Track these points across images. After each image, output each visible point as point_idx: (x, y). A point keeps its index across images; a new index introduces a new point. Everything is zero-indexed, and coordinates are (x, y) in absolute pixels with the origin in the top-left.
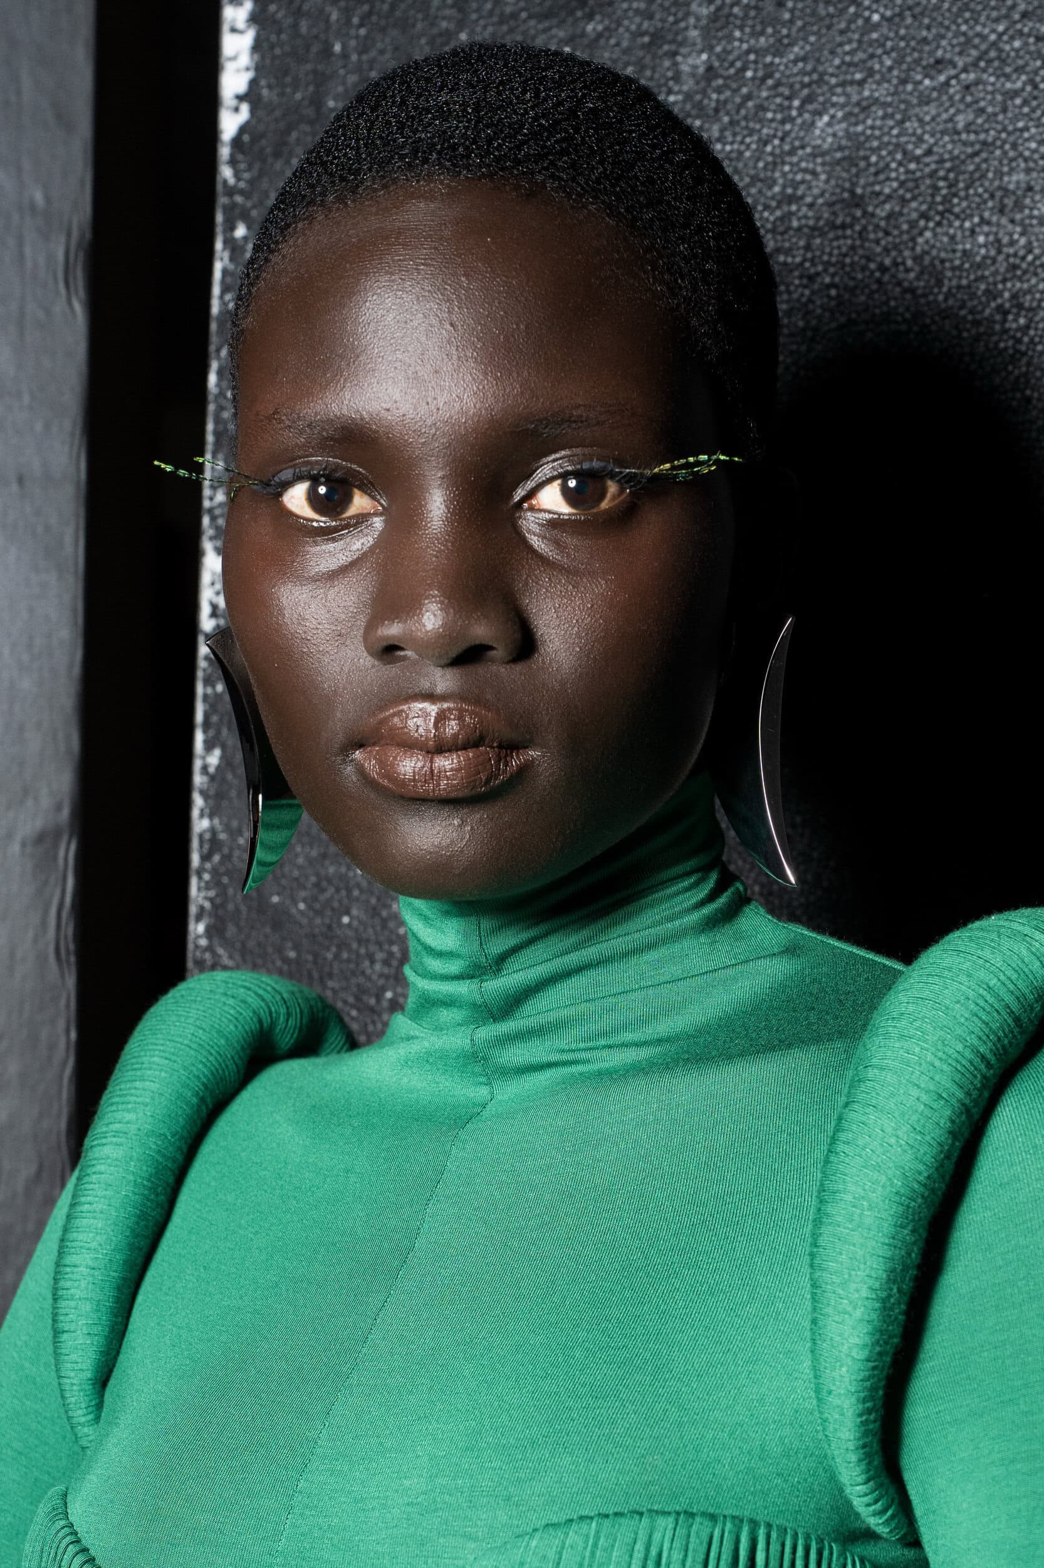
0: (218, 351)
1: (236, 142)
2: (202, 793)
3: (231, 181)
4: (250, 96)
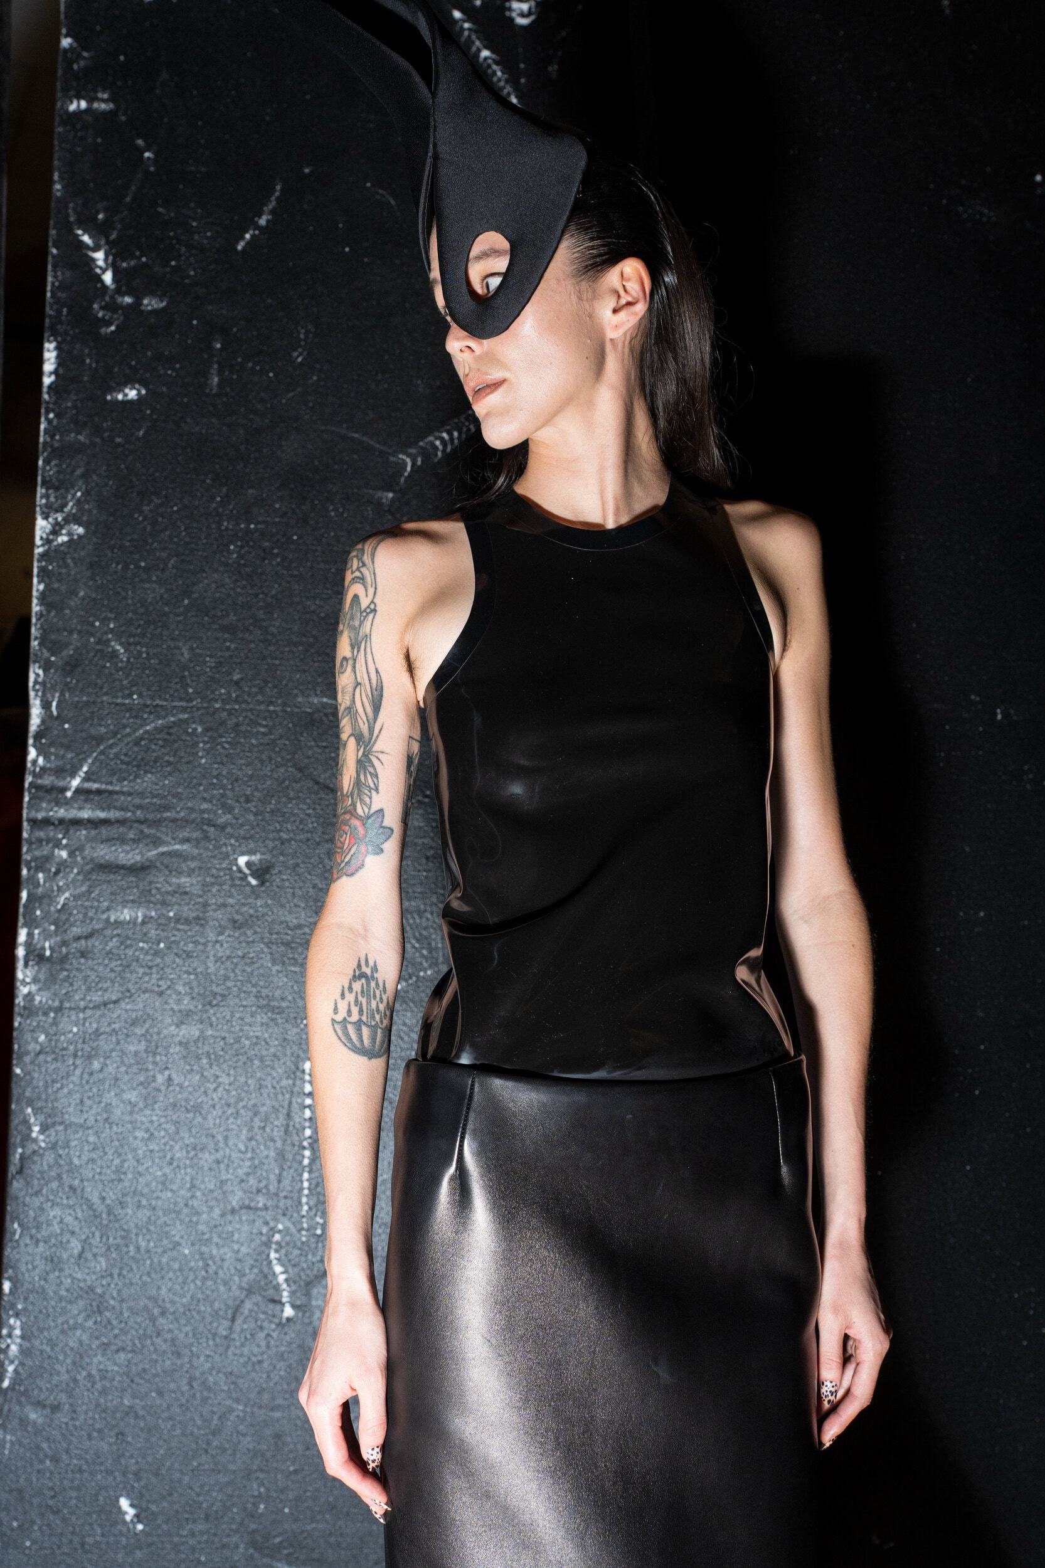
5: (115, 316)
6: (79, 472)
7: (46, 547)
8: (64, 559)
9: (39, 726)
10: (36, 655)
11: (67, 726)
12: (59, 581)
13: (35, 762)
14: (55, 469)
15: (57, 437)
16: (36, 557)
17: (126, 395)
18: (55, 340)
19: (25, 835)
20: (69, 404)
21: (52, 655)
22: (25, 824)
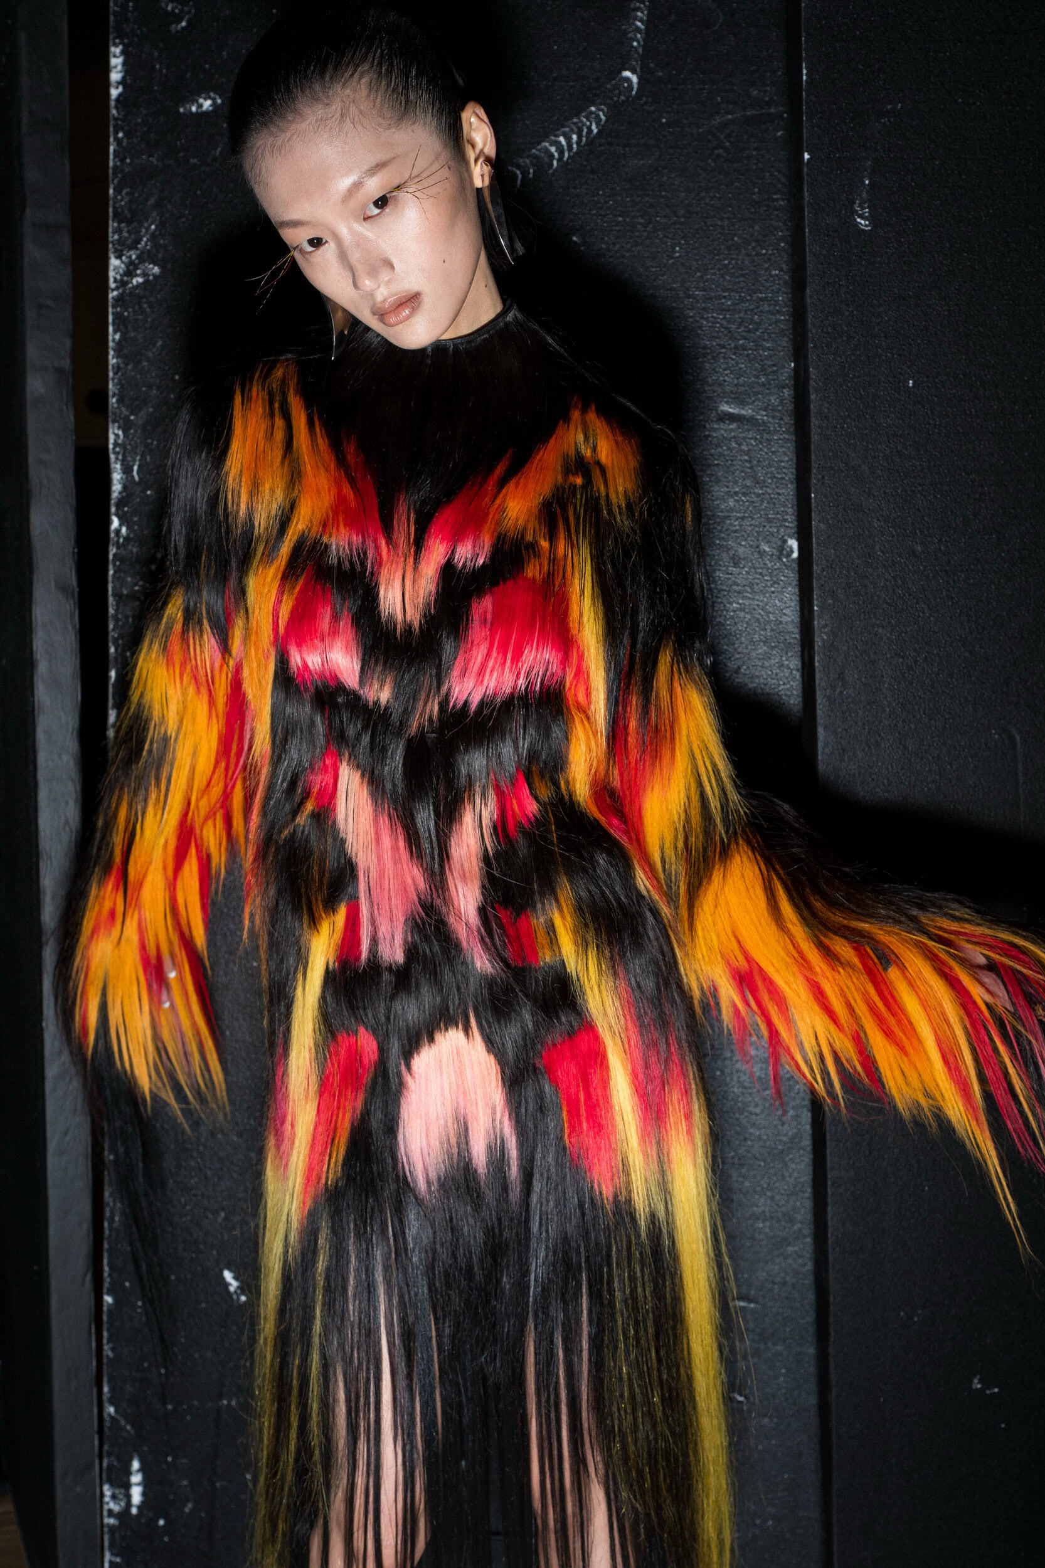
0: (113, 180)
1: (118, 100)
2: (113, 349)
3: (116, 115)
4: (123, 82)
5: (186, 9)
6: (152, 201)
7: (121, 291)
8: (140, 303)
9: (120, 493)
10: (114, 414)
11: (149, 492)
12: (136, 329)
13: (118, 532)
14: (127, 199)
15: (128, 161)
16: (110, 300)
17: (200, 106)
18: (121, 43)
19: (111, 611)
20: (140, 120)
21: (132, 414)
22: (111, 599)
